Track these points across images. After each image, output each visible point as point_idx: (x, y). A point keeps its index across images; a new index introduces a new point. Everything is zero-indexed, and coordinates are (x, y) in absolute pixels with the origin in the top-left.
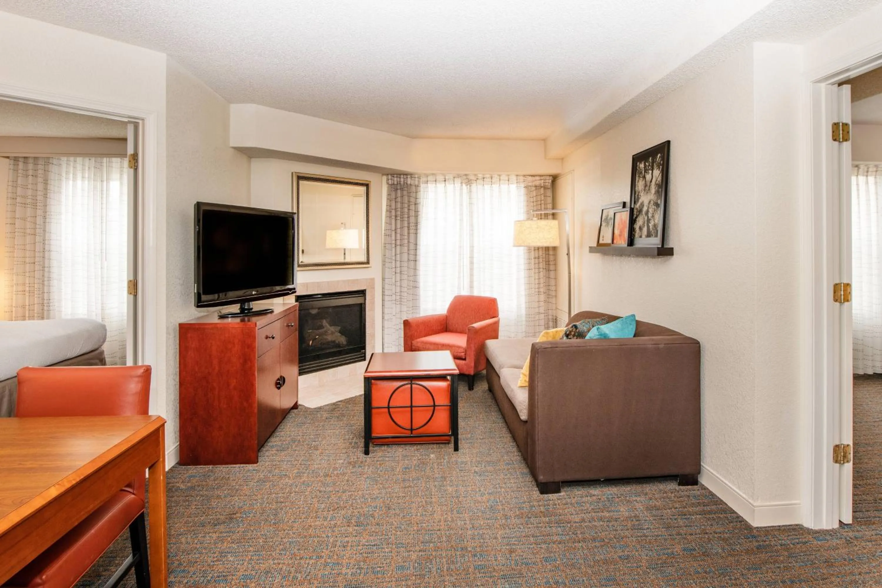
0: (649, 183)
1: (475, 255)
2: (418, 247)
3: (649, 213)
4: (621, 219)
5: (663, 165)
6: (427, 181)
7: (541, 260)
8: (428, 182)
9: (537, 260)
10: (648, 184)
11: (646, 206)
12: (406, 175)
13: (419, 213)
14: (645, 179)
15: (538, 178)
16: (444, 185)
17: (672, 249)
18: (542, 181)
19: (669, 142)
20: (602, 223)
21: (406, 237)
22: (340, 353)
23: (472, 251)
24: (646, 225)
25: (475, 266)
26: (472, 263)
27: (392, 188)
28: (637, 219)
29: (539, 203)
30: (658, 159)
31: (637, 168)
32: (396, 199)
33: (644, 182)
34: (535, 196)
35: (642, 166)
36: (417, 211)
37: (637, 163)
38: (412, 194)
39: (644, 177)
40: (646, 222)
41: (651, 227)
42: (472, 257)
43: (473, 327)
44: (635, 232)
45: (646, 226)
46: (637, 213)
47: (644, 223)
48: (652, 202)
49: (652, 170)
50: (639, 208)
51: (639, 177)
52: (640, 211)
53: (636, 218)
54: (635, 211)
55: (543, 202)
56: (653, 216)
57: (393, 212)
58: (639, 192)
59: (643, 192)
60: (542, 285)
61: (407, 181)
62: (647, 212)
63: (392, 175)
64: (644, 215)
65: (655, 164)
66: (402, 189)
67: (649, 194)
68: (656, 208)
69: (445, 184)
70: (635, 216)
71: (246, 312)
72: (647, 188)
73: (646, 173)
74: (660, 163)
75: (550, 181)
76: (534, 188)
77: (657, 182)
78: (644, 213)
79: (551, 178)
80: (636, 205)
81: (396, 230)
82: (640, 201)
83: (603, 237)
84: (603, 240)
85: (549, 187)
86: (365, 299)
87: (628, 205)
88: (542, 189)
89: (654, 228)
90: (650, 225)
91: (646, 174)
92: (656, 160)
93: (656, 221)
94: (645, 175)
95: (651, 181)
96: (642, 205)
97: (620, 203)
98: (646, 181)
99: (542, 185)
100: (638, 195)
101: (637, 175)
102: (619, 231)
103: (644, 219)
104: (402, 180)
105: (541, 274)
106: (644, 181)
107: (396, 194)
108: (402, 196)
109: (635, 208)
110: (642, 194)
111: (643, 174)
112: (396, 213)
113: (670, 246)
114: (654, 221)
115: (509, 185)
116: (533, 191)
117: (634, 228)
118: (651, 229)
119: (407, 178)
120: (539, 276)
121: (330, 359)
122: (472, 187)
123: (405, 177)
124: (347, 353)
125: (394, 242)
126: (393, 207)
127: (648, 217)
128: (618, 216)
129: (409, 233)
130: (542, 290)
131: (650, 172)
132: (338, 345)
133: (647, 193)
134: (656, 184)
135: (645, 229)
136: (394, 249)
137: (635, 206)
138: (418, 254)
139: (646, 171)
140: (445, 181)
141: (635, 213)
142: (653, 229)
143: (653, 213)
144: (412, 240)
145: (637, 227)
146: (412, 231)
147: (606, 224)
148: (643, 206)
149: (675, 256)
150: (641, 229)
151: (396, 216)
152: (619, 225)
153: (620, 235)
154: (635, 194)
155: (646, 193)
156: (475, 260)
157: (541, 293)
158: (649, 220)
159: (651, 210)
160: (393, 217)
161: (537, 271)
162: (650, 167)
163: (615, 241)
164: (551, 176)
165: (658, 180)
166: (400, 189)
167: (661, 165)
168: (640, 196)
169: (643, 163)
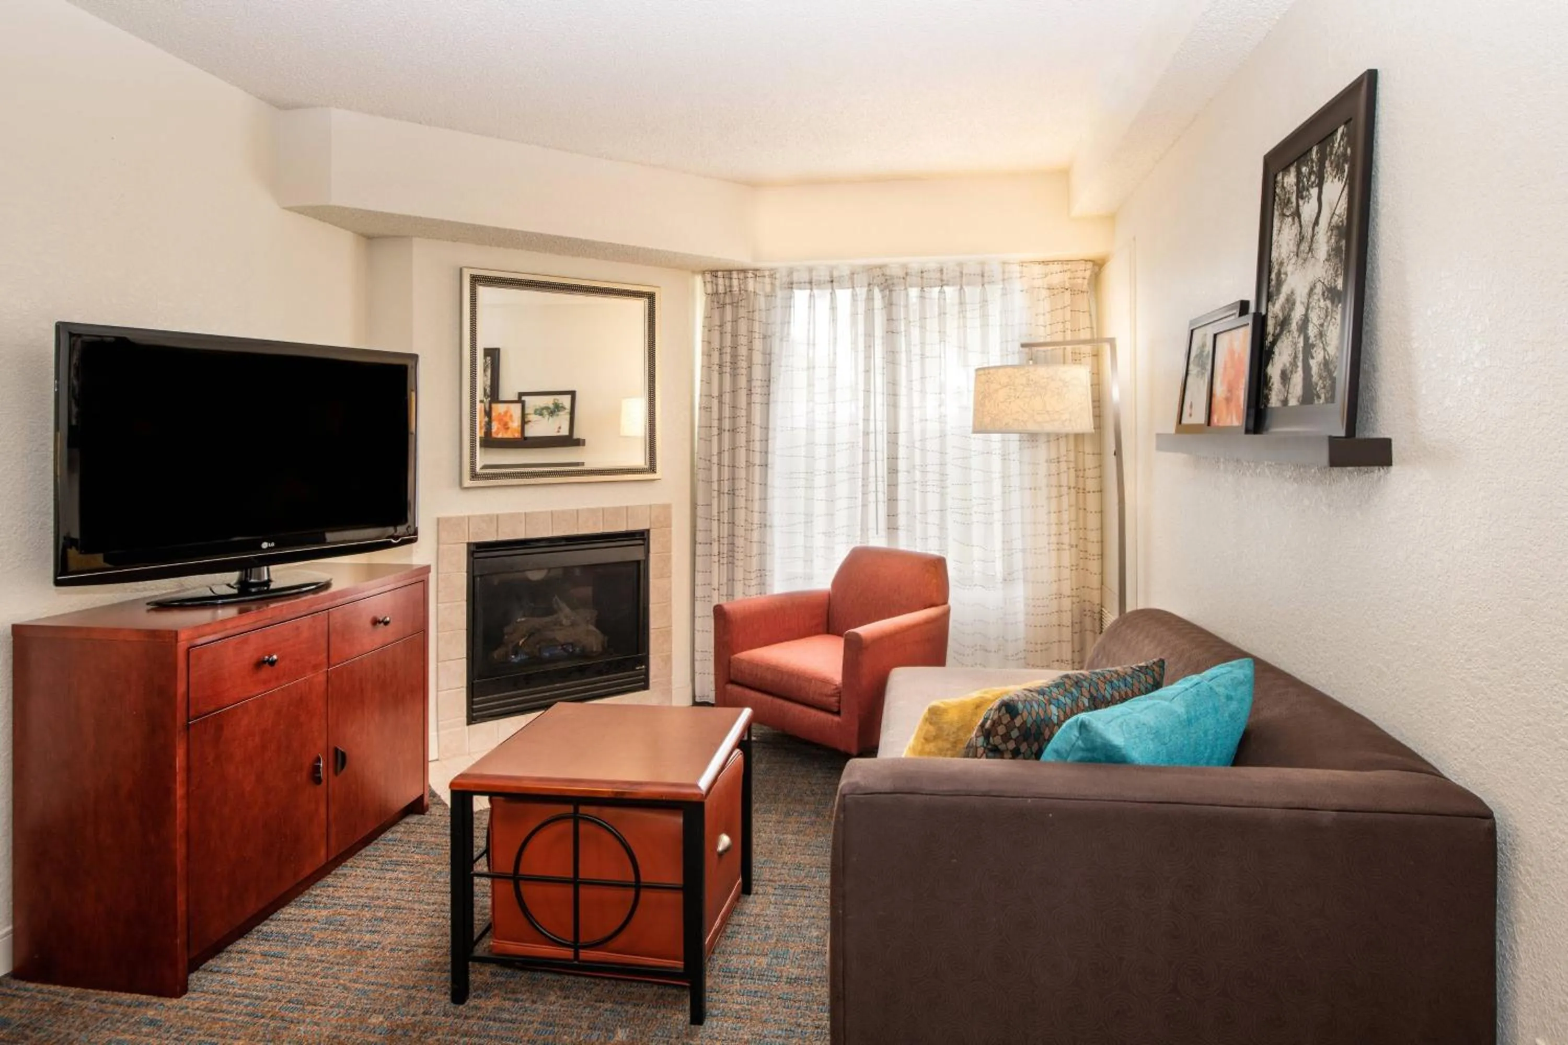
0: (1310, 230)
1: (902, 452)
2: (771, 435)
3: (1311, 326)
4: (1232, 352)
5: (1352, 161)
6: (792, 283)
7: (1063, 466)
8: (794, 286)
9: (1054, 467)
10: (1308, 232)
11: (1302, 303)
12: (744, 271)
13: (774, 357)
14: (1299, 217)
15: (1056, 267)
16: (830, 291)
17: (1386, 444)
18: (1068, 274)
19: (1371, 77)
20: (1191, 367)
21: (744, 413)
22: (582, 671)
23: (893, 443)
24: (1300, 364)
25: (902, 477)
26: (893, 471)
27: (713, 302)
28: (1276, 350)
29: (1060, 327)
30: (1336, 145)
31: (1278, 190)
32: (721, 326)
33: (1295, 229)
34: (1049, 312)
35: (1290, 180)
36: (768, 354)
37: (1276, 176)
38: (757, 316)
39: (1297, 214)
40: (1300, 356)
41: (1315, 370)
42: (893, 459)
43: (857, 635)
44: (1270, 390)
45: (1300, 369)
46: (1275, 328)
47: (1296, 357)
48: (1319, 289)
49: (1320, 186)
50: (1280, 315)
51: (1283, 215)
52: (1284, 323)
53: (1274, 343)
54: (1271, 323)
55: (1068, 325)
56: (1321, 335)
57: (716, 355)
58: (1281, 264)
59: (1293, 261)
60: (1066, 528)
61: (746, 285)
62: (1305, 320)
63: (714, 273)
64: (1296, 334)
65: (1327, 164)
66: (735, 305)
67: (1309, 265)
68: (1329, 305)
69: (832, 289)
70: (1270, 338)
71: (253, 590)
72: (1305, 246)
73: (1302, 198)
74: (1344, 154)
75: (1088, 274)
76: (1044, 293)
77: (1336, 218)
78: (1294, 326)
79: (1090, 265)
80: (1274, 304)
81: (721, 396)
82: (1285, 290)
83: (1191, 406)
84: (1191, 415)
85: (1085, 287)
86: (647, 552)
87: (1252, 309)
88: (1068, 293)
89: (1324, 374)
90: (1313, 363)
91: (1301, 202)
92: (1332, 147)
93: (1331, 350)
94: (1298, 205)
95: (1316, 223)
96: (1290, 302)
97: (1230, 307)
98: (1301, 226)
99: (1067, 285)
100: (1279, 274)
101: (1276, 213)
102: (1225, 388)
103: (1295, 344)
104: (735, 282)
105: (1065, 499)
106: (1297, 224)
107: (722, 317)
108: (735, 321)
109: (1270, 315)
110: (1289, 268)
111: (1294, 204)
112: (721, 359)
113: (1382, 433)
114: (1325, 349)
115: (983, 285)
116: (1043, 300)
117: (1266, 375)
118: (1315, 378)
119: (746, 278)
120: (1059, 504)
121: (558, 685)
122: (894, 294)
123: (742, 276)
124: (600, 673)
125: (715, 423)
126: (716, 345)
127: (1306, 338)
128: (1222, 341)
129: (749, 404)
130: (1066, 539)
131: (1314, 191)
132: (585, 654)
133: (1305, 260)
134: (1331, 228)
135: (1297, 379)
136: (715, 439)
137: (1270, 306)
138: (770, 450)
139: (1301, 193)
140: (832, 281)
141: (1270, 328)
142: (1321, 377)
143: (1322, 325)
144: (757, 418)
145: (1274, 371)
146: (757, 398)
147: (1199, 369)
148: (1294, 304)
149: (1394, 469)
150: (1285, 377)
151: (721, 366)
152: (1225, 368)
153: (1228, 400)
154: (1270, 273)
155: (1300, 261)
156: (902, 465)
157: (1064, 547)
158: (1308, 348)
159: (1314, 317)
160: (716, 368)
161: (1054, 491)
162: (1313, 178)
163: (1215, 419)
164: (1090, 261)
165: (1337, 212)
166: (732, 304)
167: (1345, 161)
168: (1286, 274)
169: (1293, 170)
